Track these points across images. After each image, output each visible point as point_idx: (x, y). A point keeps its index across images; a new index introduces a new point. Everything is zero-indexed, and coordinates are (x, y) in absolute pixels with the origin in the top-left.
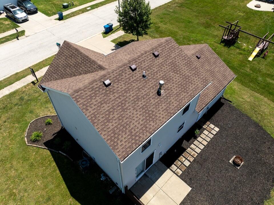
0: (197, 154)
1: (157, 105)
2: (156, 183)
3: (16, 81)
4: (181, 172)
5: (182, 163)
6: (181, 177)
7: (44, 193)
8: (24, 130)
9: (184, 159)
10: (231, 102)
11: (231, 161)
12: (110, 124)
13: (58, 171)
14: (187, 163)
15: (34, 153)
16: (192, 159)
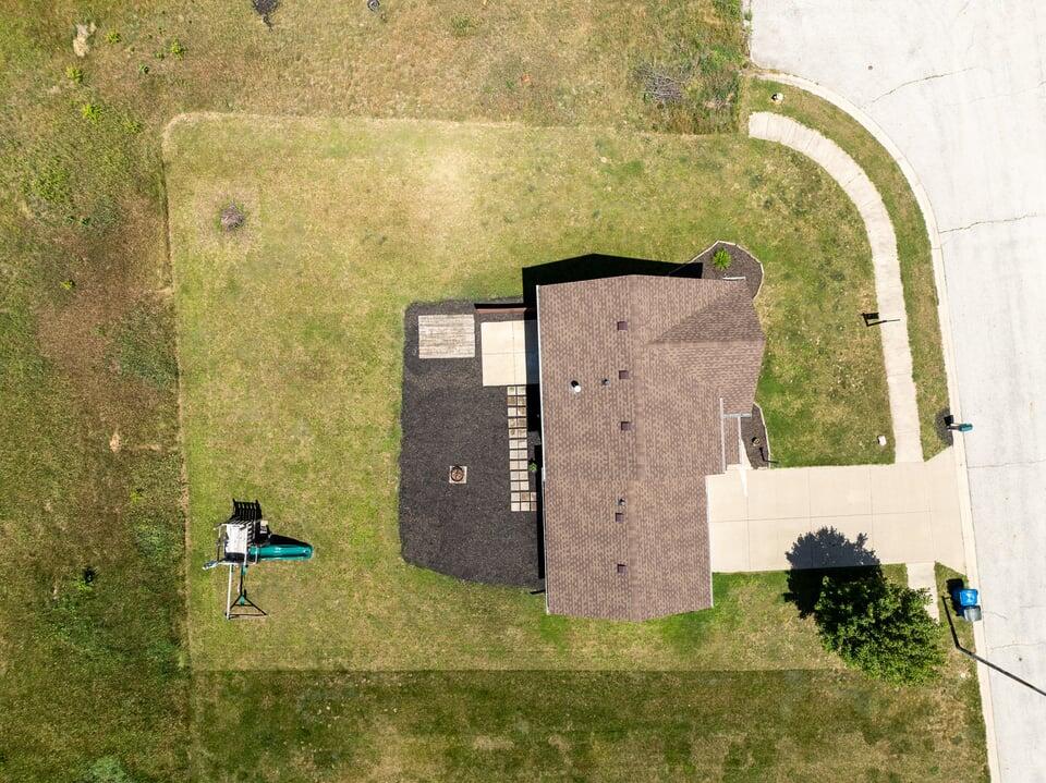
0: (511, 437)
1: (564, 368)
2: (524, 354)
3: (904, 290)
4: (509, 393)
5: (516, 406)
6: (504, 389)
7: (622, 227)
8: (753, 249)
9: (519, 414)
10: (533, 593)
11: (465, 468)
12: (577, 299)
13: (639, 257)
14: (512, 412)
15: (694, 243)
16: (511, 423)
